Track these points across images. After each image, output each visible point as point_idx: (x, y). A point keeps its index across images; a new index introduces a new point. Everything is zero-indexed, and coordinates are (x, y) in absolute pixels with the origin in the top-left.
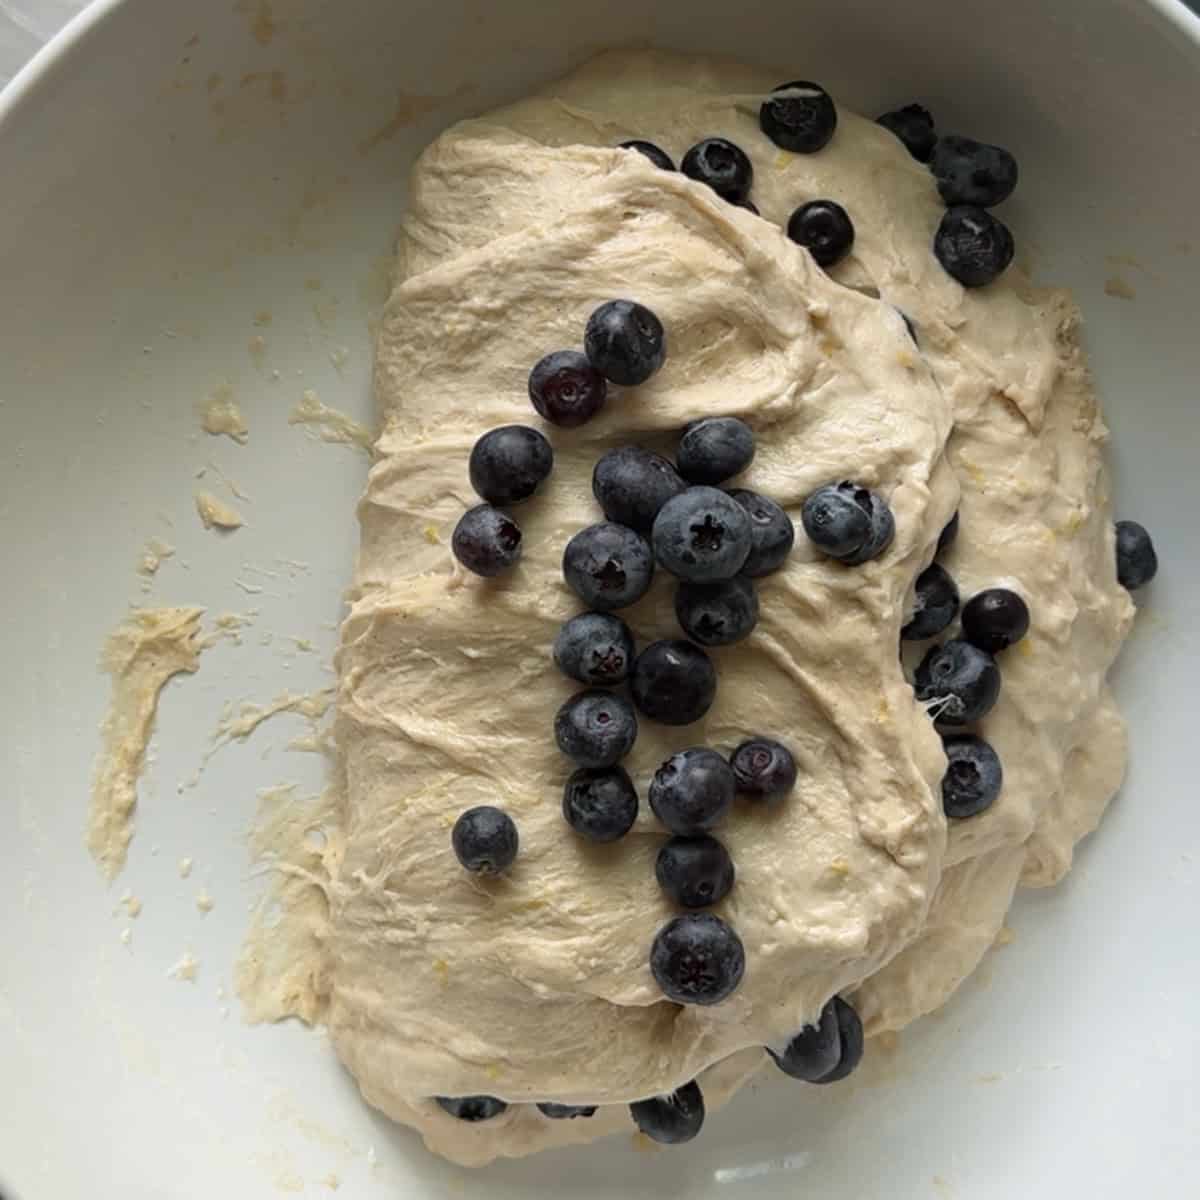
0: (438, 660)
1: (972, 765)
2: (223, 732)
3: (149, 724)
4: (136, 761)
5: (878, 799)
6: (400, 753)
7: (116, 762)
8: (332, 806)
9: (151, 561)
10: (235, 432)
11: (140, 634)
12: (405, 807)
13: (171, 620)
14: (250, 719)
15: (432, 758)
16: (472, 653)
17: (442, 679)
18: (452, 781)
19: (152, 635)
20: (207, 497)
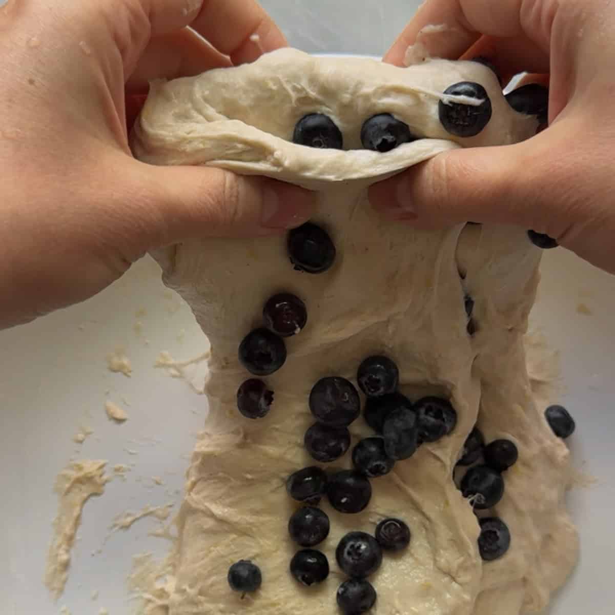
0: (232, 479)
1: (495, 533)
2: (115, 525)
3: (78, 521)
4: (70, 539)
5: (445, 549)
6: (209, 523)
7: (60, 540)
8: (169, 565)
9: (81, 436)
10: (126, 371)
11: (74, 474)
12: (210, 552)
13: (90, 466)
14: (129, 519)
15: (226, 527)
16: (249, 476)
17: (232, 488)
18: (234, 539)
19: (81, 474)
20: (110, 404)
